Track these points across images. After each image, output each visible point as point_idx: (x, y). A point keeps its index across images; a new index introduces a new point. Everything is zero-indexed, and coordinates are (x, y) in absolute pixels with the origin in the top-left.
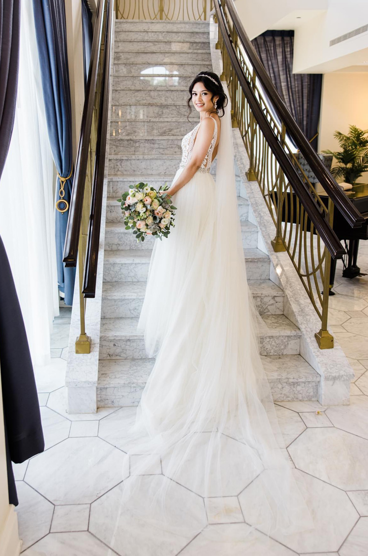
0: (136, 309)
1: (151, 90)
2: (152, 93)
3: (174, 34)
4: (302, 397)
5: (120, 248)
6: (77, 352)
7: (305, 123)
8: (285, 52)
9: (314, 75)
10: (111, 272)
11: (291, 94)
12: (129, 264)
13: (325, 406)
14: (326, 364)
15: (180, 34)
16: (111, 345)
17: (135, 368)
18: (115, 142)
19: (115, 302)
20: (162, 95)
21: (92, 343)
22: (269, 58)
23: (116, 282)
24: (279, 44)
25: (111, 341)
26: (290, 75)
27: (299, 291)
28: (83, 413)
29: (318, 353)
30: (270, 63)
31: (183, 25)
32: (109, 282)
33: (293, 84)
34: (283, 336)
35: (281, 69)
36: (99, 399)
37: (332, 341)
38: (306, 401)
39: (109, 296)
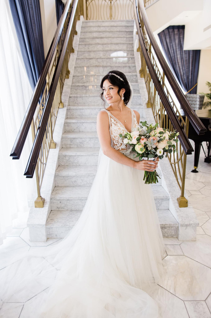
0: (75, 181)
1: (98, 58)
2: (99, 60)
3: (115, 28)
4: (168, 235)
5: (72, 146)
6: (36, 207)
7: (190, 78)
8: (180, 38)
9: (196, 51)
10: (64, 160)
11: (183, 62)
12: (74, 156)
13: (181, 241)
14: (182, 217)
15: (118, 27)
16: (59, 202)
17: (71, 216)
18: (75, 87)
19: (64, 177)
20: (104, 61)
21: (45, 202)
22: (171, 42)
23: (67, 165)
24: (177, 34)
25: (58, 200)
26: (182, 50)
27: (170, 172)
28: (38, 242)
29: (178, 210)
30: (171, 44)
31: (120, 23)
32: (63, 166)
33: (184, 56)
34: (159, 199)
35: (177, 47)
36: (48, 234)
37: (187, 203)
38: (170, 237)
39: (60, 174)
